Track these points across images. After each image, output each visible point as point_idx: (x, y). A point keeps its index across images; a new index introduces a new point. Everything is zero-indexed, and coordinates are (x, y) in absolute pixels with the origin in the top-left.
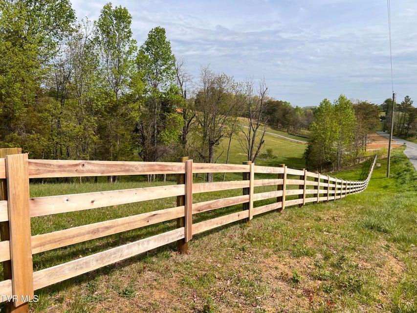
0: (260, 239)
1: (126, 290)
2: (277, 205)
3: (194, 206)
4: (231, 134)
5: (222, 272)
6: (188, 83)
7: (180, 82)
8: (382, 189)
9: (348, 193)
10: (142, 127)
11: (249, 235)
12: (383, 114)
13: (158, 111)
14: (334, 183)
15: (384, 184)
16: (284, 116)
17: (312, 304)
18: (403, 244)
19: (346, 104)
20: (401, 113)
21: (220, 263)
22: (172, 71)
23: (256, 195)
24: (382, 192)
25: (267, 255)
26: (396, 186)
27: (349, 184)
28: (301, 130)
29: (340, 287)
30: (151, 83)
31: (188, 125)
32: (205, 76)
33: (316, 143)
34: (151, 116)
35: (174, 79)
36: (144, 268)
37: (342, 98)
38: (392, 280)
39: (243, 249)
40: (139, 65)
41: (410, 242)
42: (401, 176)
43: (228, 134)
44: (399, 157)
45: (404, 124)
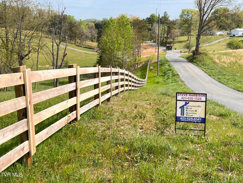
8: (156, 84)
15: (156, 81)
16: (70, 29)
19: (126, 21)
26: (164, 81)
28: (87, 42)
42: (166, 74)
44: (164, 61)
45: (164, 34)
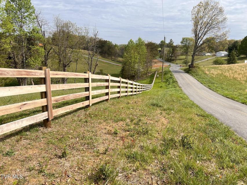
0: (96, 116)
1: (8, 152)
2: (106, 97)
3: (53, 98)
4: (77, 60)
5: (74, 134)
6: (45, 26)
7: (39, 25)
8: (159, 88)
9: (143, 91)
10: (14, 55)
11: (89, 114)
12: (160, 49)
13: (25, 44)
14: (136, 85)
15: (160, 86)
16: (109, 49)
17: (124, 143)
18: (168, 111)
19: (142, 43)
20: (168, 48)
21: (72, 130)
22: (32, 17)
23: (93, 91)
24: (160, 89)
25: (100, 123)
26: (166, 86)
27: (143, 86)
28: (119, 58)
29: (138, 134)
30: (18, 25)
31: (48, 54)
32: (57, 22)
33: (126, 65)
34: (20, 48)
35: (35, 23)
36: (21, 138)
37: (140, 39)
38: (163, 127)
39: (86, 122)
40: (7, 12)
41: (171, 110)
42: (168, 81)
43: (75, 60)
44: (167, 71)
45: (169, 54)
